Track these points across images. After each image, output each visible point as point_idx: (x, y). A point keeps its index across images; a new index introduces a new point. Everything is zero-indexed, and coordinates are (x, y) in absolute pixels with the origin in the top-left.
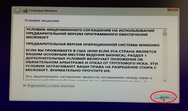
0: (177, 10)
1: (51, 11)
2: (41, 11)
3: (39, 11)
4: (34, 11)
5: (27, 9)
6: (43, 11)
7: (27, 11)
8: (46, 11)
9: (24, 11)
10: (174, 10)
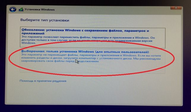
0: (181, 9)
1: (48, 10)
2: (38, 10)
3: (36, 10)
4: (31, 10)
5: (22, 8)
6: (40, 10)
7: (23, 10)
8: (42, 9)
9: (20, 10)
10: (178, 9)
